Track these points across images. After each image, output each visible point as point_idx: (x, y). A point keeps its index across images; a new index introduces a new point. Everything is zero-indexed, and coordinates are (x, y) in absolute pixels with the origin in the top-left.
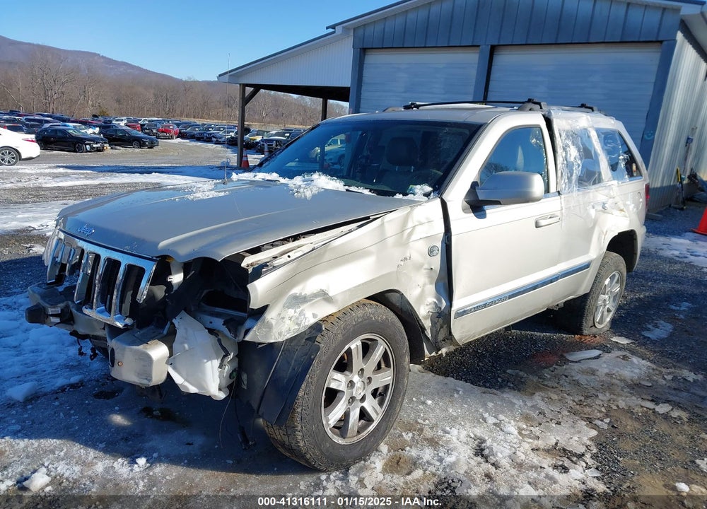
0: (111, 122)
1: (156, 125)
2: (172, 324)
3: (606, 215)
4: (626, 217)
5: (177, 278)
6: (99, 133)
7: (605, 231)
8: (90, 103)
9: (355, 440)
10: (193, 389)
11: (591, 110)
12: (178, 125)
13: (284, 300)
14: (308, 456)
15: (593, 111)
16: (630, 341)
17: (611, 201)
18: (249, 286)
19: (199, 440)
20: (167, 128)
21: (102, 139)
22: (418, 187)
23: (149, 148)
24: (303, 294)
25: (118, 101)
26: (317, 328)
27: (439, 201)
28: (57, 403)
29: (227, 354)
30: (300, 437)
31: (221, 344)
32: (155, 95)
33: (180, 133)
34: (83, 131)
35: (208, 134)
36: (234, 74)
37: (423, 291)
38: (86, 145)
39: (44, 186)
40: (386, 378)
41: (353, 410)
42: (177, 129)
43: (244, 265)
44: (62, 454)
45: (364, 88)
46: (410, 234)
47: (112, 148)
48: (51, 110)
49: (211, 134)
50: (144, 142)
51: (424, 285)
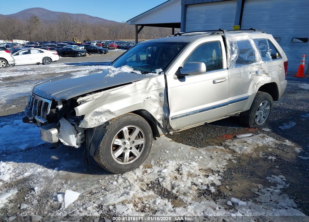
0: (91, 43)
1: (108, 43)
2: (59, 122)
3: (258, 76)
4: (270, 77)
5: (60, 107)
6: (84, 49)
7: (257, 84)
8: (83, 36)
9: (128, 163)
10: (67, 144)
11: (254, 31)
12: (117, 43)
13: (92, 113)
14: (106, 167)
15: (255, 31)
16: (271, 130)
17: (261, 70)
18: (75, 108)
19: (78, 163)
20: (112, 45)
21: (85, 51)
22: (158, 70)
23: (104, 54)
24: (100, 111)
25: (94, 34)
26: (107, 123)
27: (163, 75)
28: (36, 150)
29: (78, 133)
30: (102, 161)
31: (76, 129)
32: (109, 30)
33: (118, 46)
34: (77, 48)
35: (129, 46)
36: (132, 21)
37: (158, 110)
38: (79, 54)
39: (56, 72)
40: (141, 141)
41: (126, 152)
42: (116, 45)
43: (77, 101)
44: (33, 166)
45: (187, 23)
46: (150, 88)
47: (89, 55)
48: (68, 40)
49: (130, 46)
50: (102, 52)
51: (158, 108)
